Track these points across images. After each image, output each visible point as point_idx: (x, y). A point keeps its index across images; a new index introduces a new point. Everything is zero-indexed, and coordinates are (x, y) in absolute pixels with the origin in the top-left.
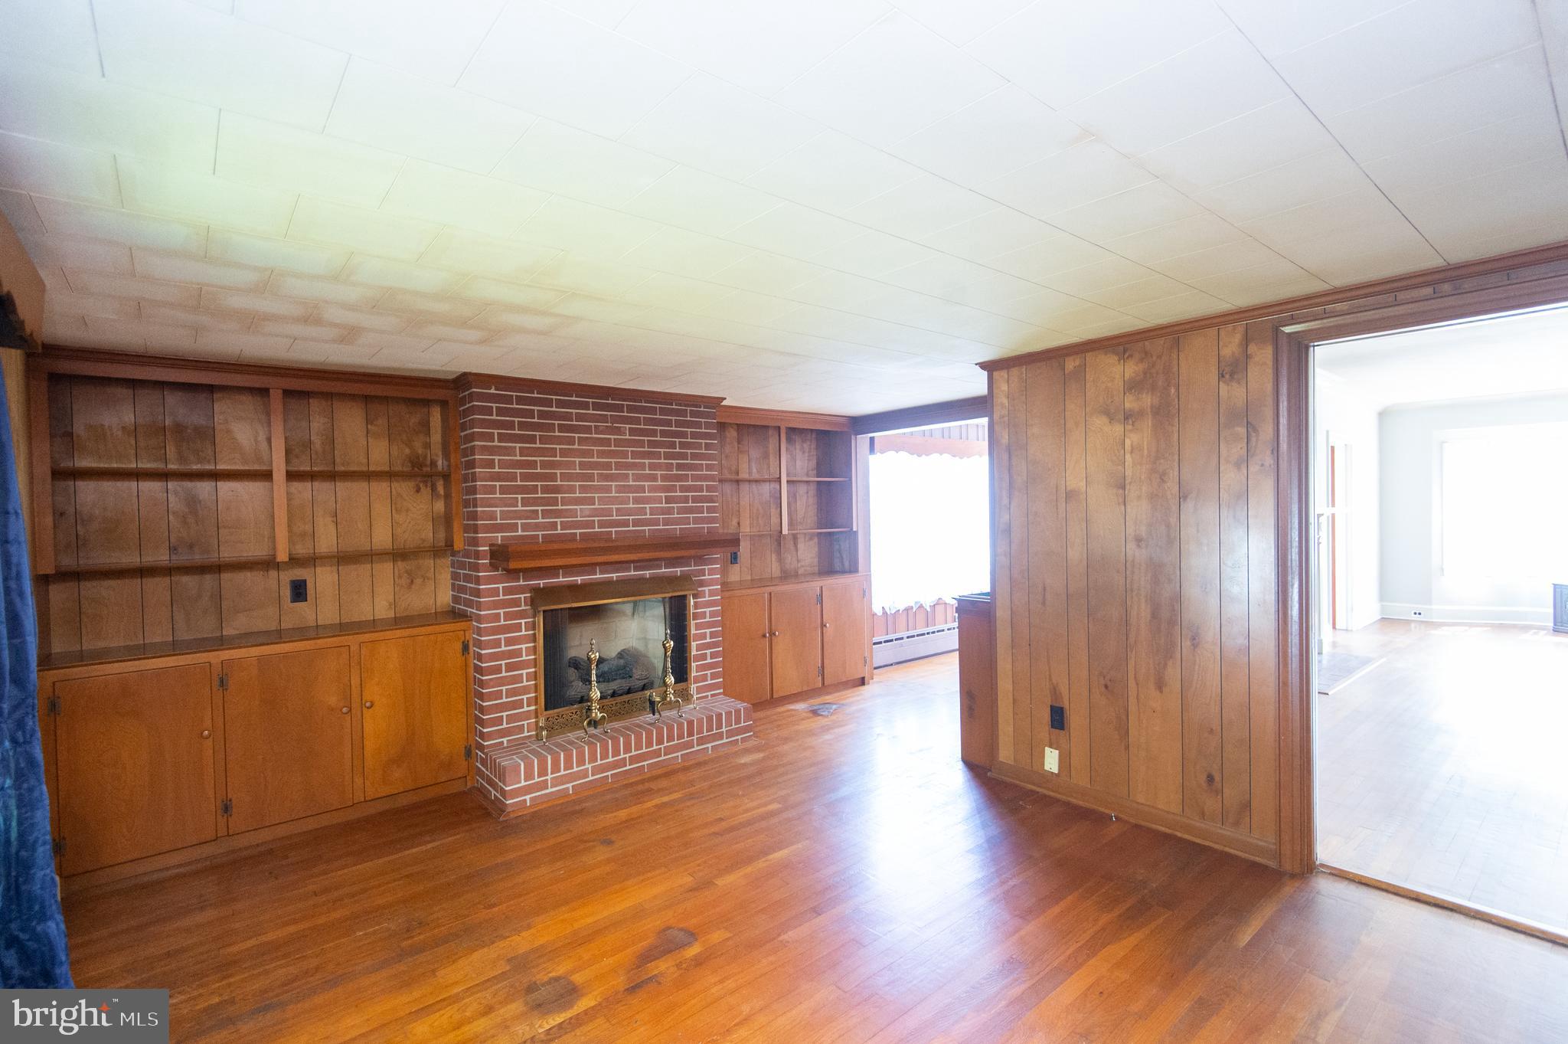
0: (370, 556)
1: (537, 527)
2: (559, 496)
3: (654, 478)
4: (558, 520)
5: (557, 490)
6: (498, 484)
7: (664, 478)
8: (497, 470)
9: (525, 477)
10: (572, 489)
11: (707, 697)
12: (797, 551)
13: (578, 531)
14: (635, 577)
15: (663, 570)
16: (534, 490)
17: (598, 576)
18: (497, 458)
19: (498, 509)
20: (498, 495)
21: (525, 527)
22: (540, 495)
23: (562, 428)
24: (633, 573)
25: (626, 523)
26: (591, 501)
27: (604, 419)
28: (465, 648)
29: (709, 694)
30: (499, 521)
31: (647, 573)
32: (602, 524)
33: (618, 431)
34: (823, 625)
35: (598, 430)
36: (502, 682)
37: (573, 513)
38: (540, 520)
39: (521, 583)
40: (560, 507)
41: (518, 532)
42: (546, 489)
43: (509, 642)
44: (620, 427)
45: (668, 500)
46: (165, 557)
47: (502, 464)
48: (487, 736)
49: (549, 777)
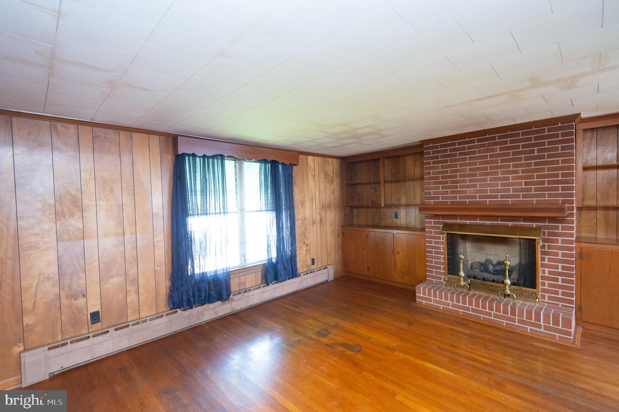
0: (414, 206)
1: (448, 198)
2: (458, 184)
3: (516, 172)
4: (458, 195)
5: (457, 182)
6: (432, 181)
7: (523, 171)
8: (432, 176)
9: (443, 177)
10: (465, 181)
11: (558, 305)
13: (467, 200)
14: (501, 225)
15: (522, 223)
16: (447, 183)
17: (478, 222)
18: (432, 171)
19: (432, 191)
20: (432, 186)
21: (442, 198)
22: (449, 185)
23: (460, 154)
24: (500, 222)
25: (496, 197)
26: (475, 186)
27: (484, 145)
29: (560, 304)
30: (432, 196)
31: (510, 224)
32: (480, 197)
33: (492, 150)
35: (479, 152)
36: (433, 257)
37: (465, 192)
38: (449, 195)
39: (441, 220)
40: (459, 189)
41: (439, 200)
42: (452, 182)
43: (436, 242)
44: (493, 148)
45: (526, 184)
46: (371, 204)
47: (434, 173)
48: (428, 276)
49: (432, 298)
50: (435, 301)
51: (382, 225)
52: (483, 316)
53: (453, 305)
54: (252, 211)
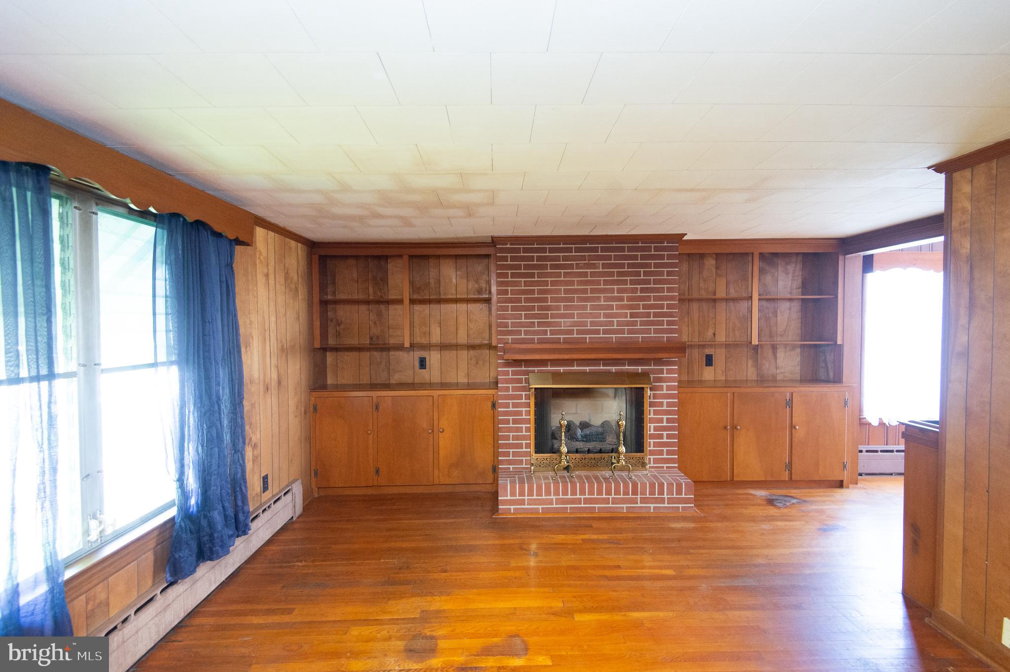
0: (456, 347)
1: (534, 333)
2: (550, 312)
3: (621, 299)
4: (548, 329)
5: (548, 308)
6: (510, 305)
7: (630, 299)
8: (509, 296)
9: (527, 300)
10: (558, 308)
11: (663, 467)
12: (776, 358)
13: (562, 336)
14: (603, 371)
15: (627, 367)
16: (533, 308)
17: (575, 368)
18: (509, 288)
19: (510, 321)
20: (510, 312)
21: (526, 333)
22: (536, 312)
23: (552, 266)
24: (601, 368)
25: (597, 332)
26: (572, 316)
27: (583, 258)
28: (494, 406)
29: (665, 465)
30: (510, 329)
31: (613, 369)
32: (579, 332)
33: (594, 266)
34: (792, 427)
35: (578, 266)
36: (510, 430)
37: (559, 324)
38: (536, 328)
39: (523, 368)
40: (550, 320)
41: (521, 335)
42: (541, 308)
43: (515, 405)
44: (595, 263)
45: (632, 316)
46: (368, 342)
47: (513, 292)
48: (502, 462)
49: (526, 498)
50: (531, 502)
51: (392, 381)
52: (598, 506)
53: (559, 501)
54: (135, 367)
